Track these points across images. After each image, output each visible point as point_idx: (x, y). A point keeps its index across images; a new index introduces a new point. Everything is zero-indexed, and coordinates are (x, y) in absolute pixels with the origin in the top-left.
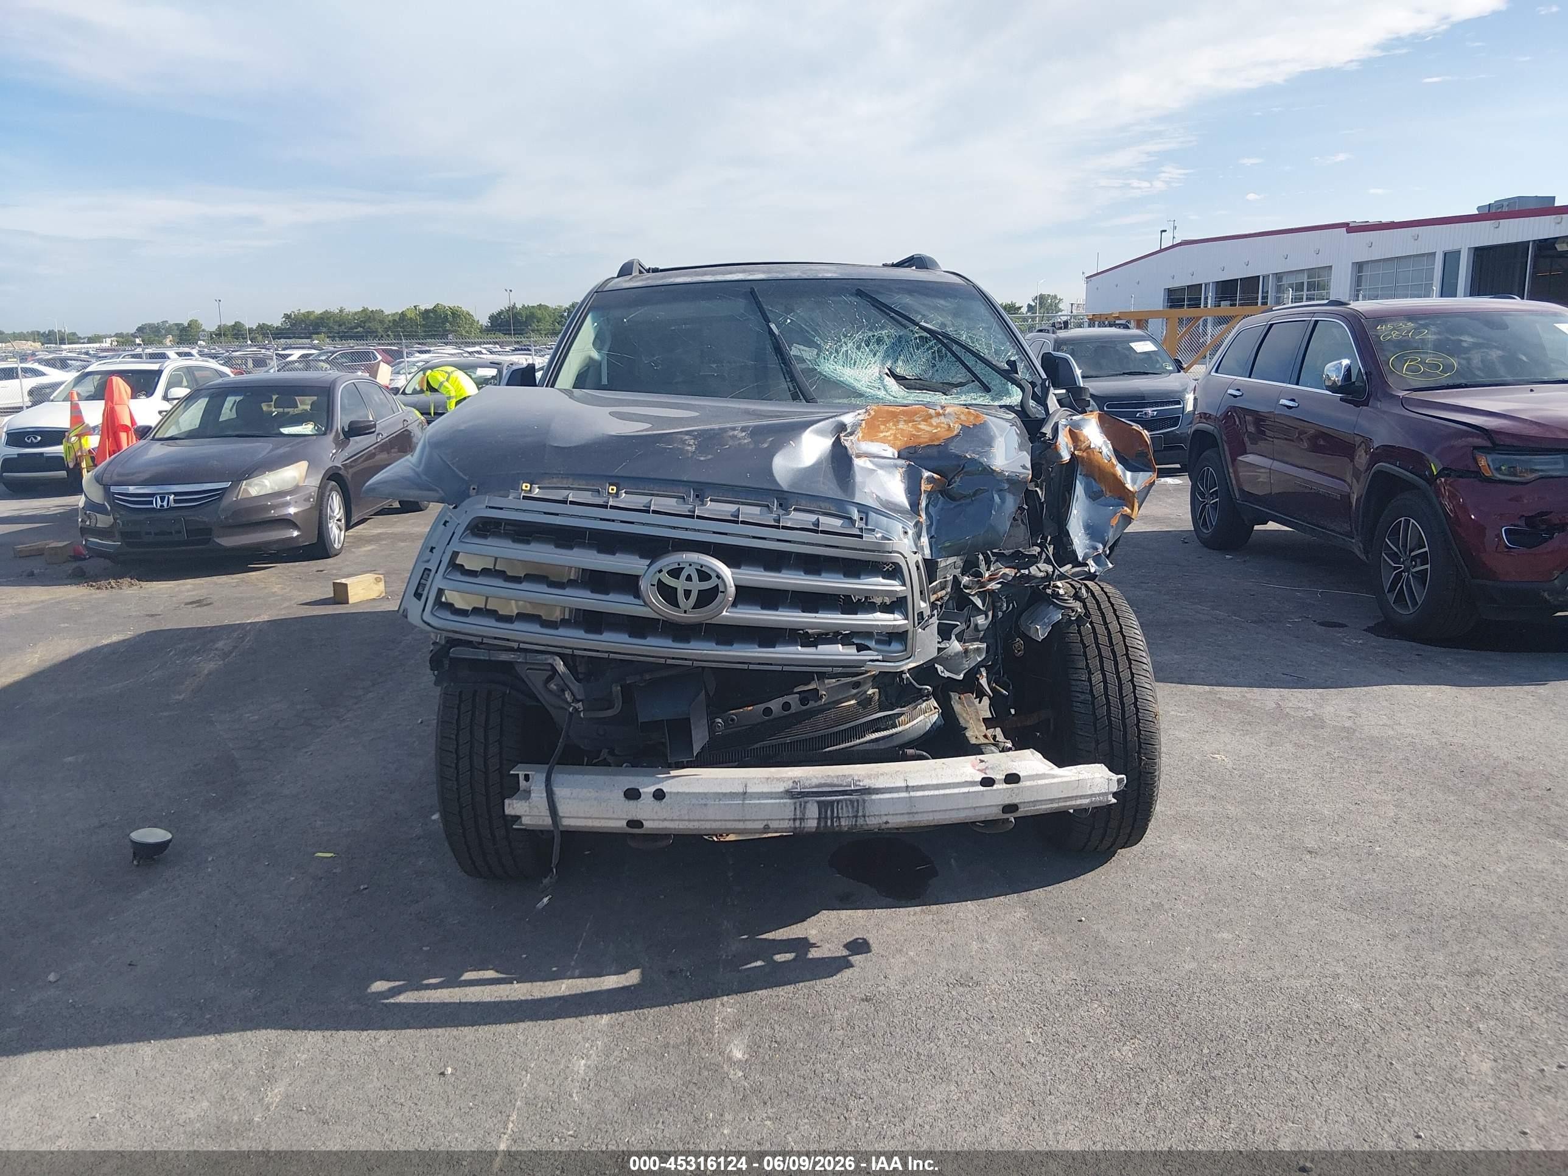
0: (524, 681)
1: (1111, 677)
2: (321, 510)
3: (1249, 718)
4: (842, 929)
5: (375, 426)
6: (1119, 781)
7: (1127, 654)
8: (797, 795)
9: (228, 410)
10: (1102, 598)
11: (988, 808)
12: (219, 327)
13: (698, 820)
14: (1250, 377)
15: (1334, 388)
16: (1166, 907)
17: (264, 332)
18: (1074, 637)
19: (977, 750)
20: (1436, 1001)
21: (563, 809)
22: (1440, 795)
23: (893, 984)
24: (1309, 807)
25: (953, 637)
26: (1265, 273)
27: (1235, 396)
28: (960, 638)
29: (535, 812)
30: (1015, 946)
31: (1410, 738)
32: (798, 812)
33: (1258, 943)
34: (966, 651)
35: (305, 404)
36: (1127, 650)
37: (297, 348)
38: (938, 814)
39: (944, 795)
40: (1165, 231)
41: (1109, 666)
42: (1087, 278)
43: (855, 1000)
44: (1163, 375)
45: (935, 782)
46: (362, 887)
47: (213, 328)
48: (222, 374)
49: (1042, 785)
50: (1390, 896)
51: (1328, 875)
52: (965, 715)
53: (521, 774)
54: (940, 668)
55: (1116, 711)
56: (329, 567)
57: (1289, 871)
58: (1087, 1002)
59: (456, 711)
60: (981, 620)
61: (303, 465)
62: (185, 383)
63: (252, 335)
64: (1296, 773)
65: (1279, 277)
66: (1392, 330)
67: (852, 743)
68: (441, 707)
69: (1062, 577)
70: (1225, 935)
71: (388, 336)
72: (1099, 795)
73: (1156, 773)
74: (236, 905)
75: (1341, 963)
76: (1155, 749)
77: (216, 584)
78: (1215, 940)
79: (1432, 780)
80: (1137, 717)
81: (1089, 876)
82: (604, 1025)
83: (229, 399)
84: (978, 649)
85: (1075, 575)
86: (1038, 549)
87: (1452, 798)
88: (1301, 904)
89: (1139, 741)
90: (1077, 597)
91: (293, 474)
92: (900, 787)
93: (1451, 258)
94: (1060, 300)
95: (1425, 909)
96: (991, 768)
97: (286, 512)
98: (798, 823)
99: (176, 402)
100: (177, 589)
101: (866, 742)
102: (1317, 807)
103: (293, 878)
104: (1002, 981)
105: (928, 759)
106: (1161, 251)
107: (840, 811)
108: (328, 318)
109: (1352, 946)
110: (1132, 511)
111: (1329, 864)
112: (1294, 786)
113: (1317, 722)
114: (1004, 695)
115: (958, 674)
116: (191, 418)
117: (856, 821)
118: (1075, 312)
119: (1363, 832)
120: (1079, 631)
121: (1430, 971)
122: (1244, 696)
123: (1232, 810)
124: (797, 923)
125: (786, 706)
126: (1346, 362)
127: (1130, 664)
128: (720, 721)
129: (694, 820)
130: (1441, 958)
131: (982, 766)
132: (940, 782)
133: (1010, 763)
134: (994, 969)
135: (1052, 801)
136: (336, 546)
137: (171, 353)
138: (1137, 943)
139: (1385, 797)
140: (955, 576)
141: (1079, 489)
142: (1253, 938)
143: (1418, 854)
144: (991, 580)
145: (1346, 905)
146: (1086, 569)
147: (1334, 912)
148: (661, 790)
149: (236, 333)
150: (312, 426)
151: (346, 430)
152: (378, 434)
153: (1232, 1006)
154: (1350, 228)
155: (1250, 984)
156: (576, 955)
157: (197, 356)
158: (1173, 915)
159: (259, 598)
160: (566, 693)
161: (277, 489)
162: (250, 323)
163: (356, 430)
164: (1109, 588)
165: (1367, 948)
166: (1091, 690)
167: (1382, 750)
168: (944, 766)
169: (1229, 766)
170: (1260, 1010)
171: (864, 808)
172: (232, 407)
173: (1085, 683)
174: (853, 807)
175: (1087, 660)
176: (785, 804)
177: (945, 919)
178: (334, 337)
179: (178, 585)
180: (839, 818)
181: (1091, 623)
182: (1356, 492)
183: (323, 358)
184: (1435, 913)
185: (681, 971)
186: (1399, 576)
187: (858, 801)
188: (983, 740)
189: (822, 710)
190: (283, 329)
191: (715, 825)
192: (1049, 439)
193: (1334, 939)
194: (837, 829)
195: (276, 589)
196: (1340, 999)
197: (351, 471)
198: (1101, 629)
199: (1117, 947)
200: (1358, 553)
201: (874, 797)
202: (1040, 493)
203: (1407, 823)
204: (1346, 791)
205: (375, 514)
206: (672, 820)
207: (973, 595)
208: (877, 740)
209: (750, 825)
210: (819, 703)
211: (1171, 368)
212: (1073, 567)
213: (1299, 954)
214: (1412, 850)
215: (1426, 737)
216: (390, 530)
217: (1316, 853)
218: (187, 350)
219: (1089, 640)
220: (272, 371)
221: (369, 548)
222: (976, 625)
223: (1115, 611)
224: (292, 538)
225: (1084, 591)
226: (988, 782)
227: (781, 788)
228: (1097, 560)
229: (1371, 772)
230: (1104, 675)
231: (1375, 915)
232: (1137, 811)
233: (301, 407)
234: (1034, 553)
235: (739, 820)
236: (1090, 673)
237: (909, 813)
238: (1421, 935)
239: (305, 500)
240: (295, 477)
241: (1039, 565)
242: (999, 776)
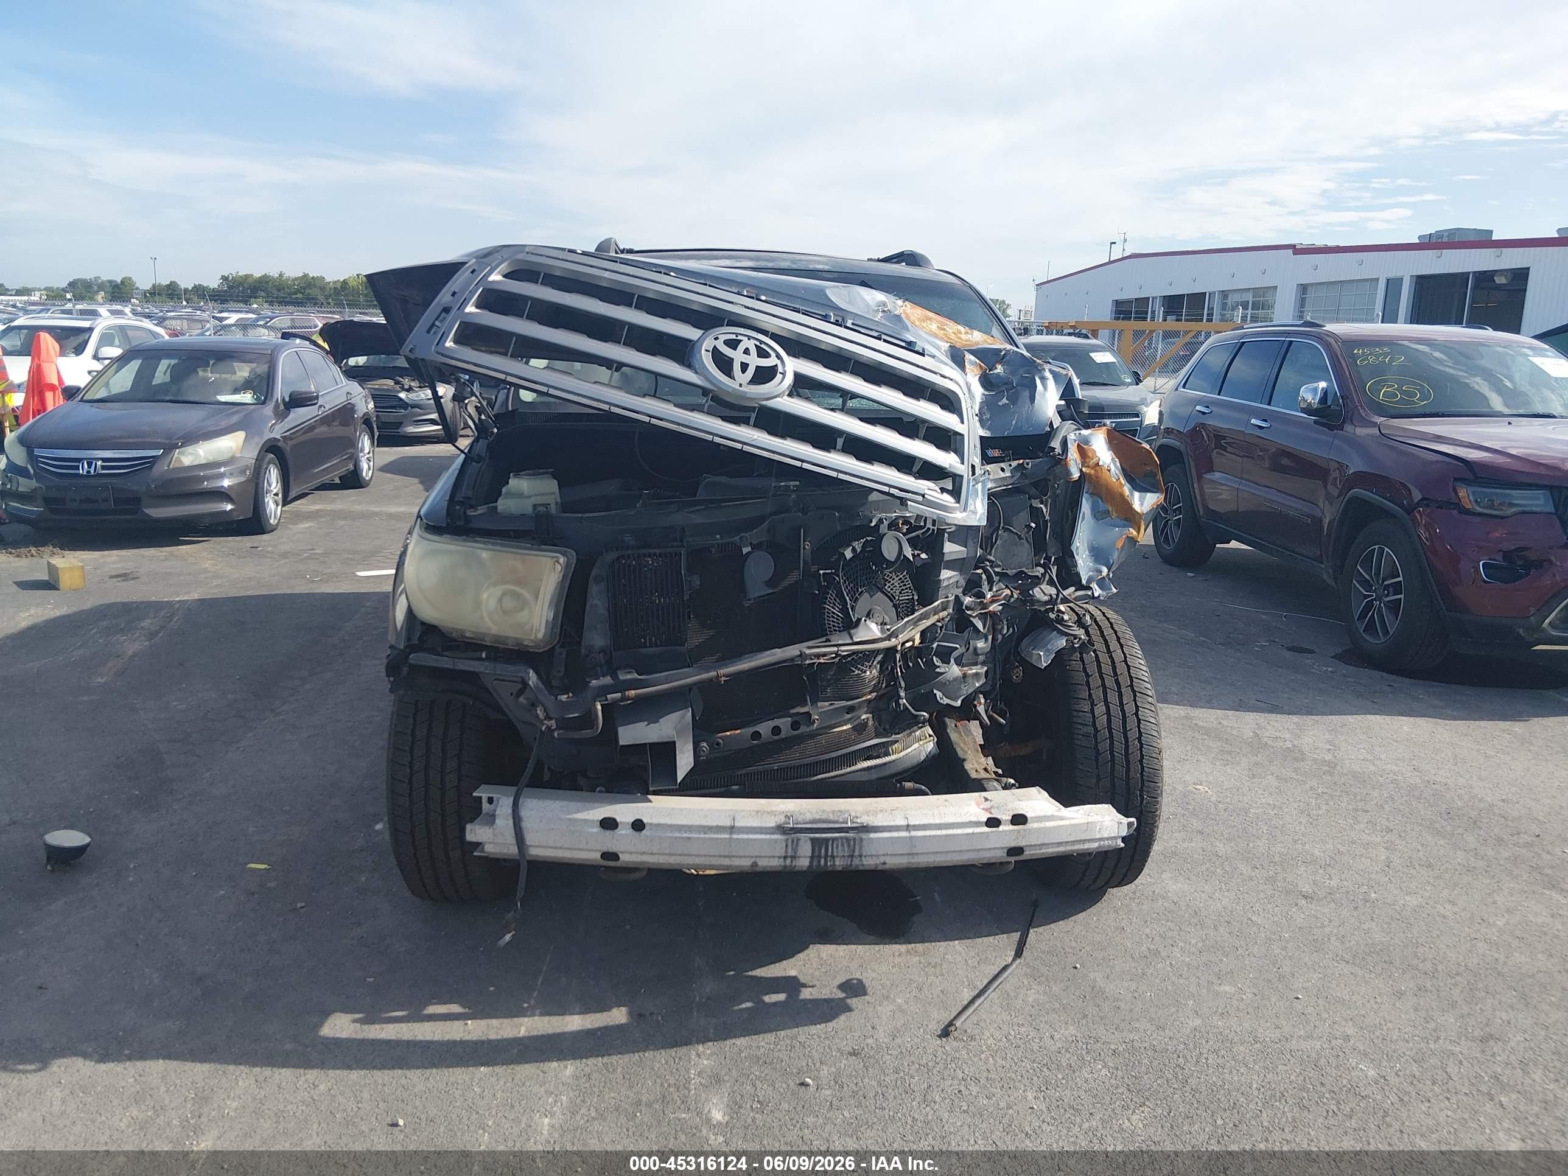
0: (490, 692)
1: (1115, 710)
2: (257, 484)
3: (1228, 748)
4: (824, 970)
5: (317, 397)
6: (1130, 825)
7: (1132, 686)
8: (789, 831)
9: (162, 373)
10: (1104, 624)
11: (992, 851)
12: (154, 286)
13: (680, 855)
14: (1219, 394)
15: (1309, 410)
16: (1163, 954)
17: (200, 293)
18: (1076, 665)
19: (978, 786)
20: (1452, 1069)
21: (530, 838)
22: (1429, 838)
23: (882, 1036)
24: (1299, 847)
25: (952, 661)
26: (1211, 290)
27: (1204, 413)
28: (959, 662)
29: (500, 840)
30: (1008, 994)
31: (1392, 775)
32: (790, 850)
33: (1263, 998)
34: (965, 676)
35: (243, 372)
36: (1132, 681)
37: (235, 311)
38: (939, 855)
39: (947, 836)
40: (1115, 243)
41: (1113, 697)
42: (1037, 285)
43: (842, 1054)
44: (1122, 387)
45: (937, 821)
46: (299, 905)
47: (148, 287)
48: (155, 335)
49: (1050, 828)
50: (1392, 948)
51: (1326, 923)
52: (962, 745)
53: (485, 797)
54: (938, 694)
55: (1119, 747)
56: (263, 543)
57: (1286, 917)
58: (1090, 1062)
59: (411, 720)
60: (981, 644)
61: (241, 435)
62: (117, 342)
63: (187, 296)
64: (1281, 808)
65: (1224, 294)
66: (1368, 355)
67: (843, 771)
68: (395, 715)
69: (1065, 600)
70: (1227, 988)
71: (329, 303)
72: (1108, 839)
73: (1158, 813)
74: (160, 921)
75: (1350, 1023)
76: (1159, 787)
77: (144, 557)
78: (1217, 994)
79: (1420, 821)
80: (1141, 753)
81: (1081, 916)
82: (569, 1077)
83: (163, 361)
84: (977, 674)
85: (1077, 599)
86: (1042, 570)
87: (1442, 842)
88: (1303, 955)
89: (1142, 777)
90: (1080, 623)
91: (229, 444)
92: (901, 826)
93: (1393, 285)
94: (1008, 305)
95: (1429, 966)
96: (998, 808)
97: (221, 484)
98: (788, 862)
99: (107, 362)
100: (101, 561)
101: (857, 771)
102: (1307, 847)
103: (222, 892)
104: (997, 1035)
105: (928, 795)
106: (1110, 262)
107: (835, 850)
108: (267, 282)
109: (1359, 1003)
110: (1138, 532)
111: (1326, 911)
112: (1281, 823)
113: (1295, 755)
114: (1001, 724)
115: (955, 699)
116: (124, 380)
117: (852, 861)
118: (1022, 318)
119: (1357, 876)
120: (1082, 659)
121: (1443, 1035)
122: (1220, 723)
123: (1221, 848)
124: (775, 962)
125: (776, 730)
126: (1323, 384)
127: (1135, 696)
128: (705, 744)
129: (675, 855)
130: (1452, 1020)
131: (987, 805)
132: (942, 821)
133: (1017, 802)
134: (988, 1021)
135: (1059, 844)
136: (272, 521)
137: (103, 311)
138: (1136, 995)
139: (1374, 838)
140: (957, 596)
141: (1086, 507)
142: (1256, 991)
143: (1415, 903)
144: (993, 602)
145: (1347, 957)
146: (1090, 593)
147: (1336, 965)
148: (640, 821)
149: (170, 293)
150: (250, 396)
151: (287, 399)
152: (320, 406)
153: (1242, 1070)
154: (1296, 250)
155: (1258, 1045)
156: (536, 993)
157: (130, 315)
158: (1171, 963)
159: (190, 574)
160: (538, 709)
161: (211, 459)
162: (186, 283)
163: (297, 401)
164: (1110, 614)
165: (1375, 1006)
166: (1094, 722)
167: (1365, 788)
168: (946, 803)
169: (1213, 799)
170: (1271, 1074)
171: (861, 848)
172: (166, 371)
173: (1088, 715)
174: (849, 846)
175: (1090, 689)
176: (776, 841)
177: (933, 961)
178: (272, 301)
179: (103, 556)
180: (833, 857)
181: (1094, 651)
182: (1328, 514)
183: (261, 323)
184: (1439, 968)
185: (652, 1014)
186: (1369, 605)
187: (854, 839)
188: (984, 775)
189: (812, 735)
190: (220, 292)
191: (698, 861)
192: (1059, 454)
193: (1339, 995)
194: (830, 869)
195: (207, 565)
196: (1354, 1065)
197: (290, 443)
198: (1104, 658)
199: (1117, 1000)
200: (1325, 577)
201: (872, 835)
202: (1044, 510)
203: (1401, 868)
204: (1334, 830)
205: (317, 489)
206: (652, 854)
207: (974, 617)
208: (869, 768)
209: (737, 862)
210: (811, 728)
211: (1129, 380)
212: (1076, 590)
213: (1306, 1012)
214: (1408, 898)
215: (1409, 775)
216: (329, 507)
217: (1311, 898)
218: (119, 307)
219: (1092, 669)
220: (208, 333)
221: (307, 525)
222: (975, 649)
223: (1118, 639)
224: (225, 512)
225: (1088, 617)
226: (993, 823)
227: (771, 823)
228: (1101, 584)
229: (1357, 810)
230: (1108, 708)
231: (1378, 969)
232: (1135, 852)
233: (239, 374)
234: (1037, 574)
235: (725, 856)
236: (1093, 704)
237: (908, 854)
238: (1429, 994)
239: (240, 472)
240: (231, 448)
241: (1042, 587)
242: (1006, 817)
